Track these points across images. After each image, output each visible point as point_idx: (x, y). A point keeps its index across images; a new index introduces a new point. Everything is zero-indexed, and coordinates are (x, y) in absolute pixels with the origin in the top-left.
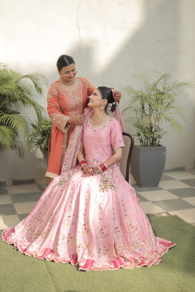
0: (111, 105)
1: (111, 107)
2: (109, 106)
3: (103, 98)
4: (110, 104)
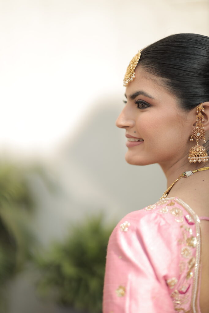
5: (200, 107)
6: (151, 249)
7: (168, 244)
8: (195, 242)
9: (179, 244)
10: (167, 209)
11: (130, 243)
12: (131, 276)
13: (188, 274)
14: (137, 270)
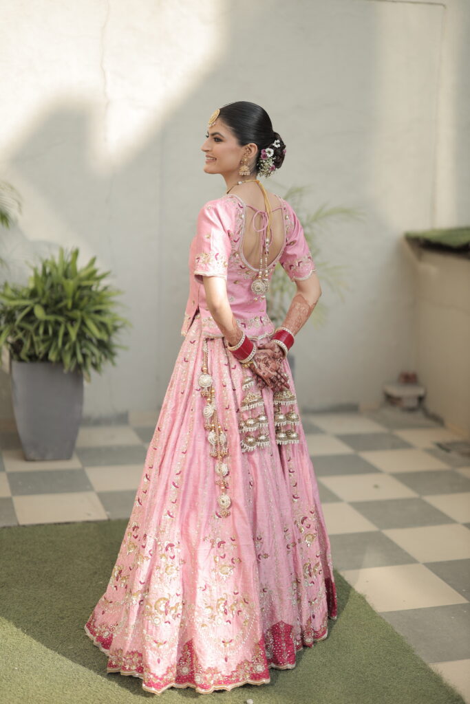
0: (269, 152)
1: (273, 156)
2: (265, 156)
3: (243, 142)
4: (268, 150)
5: (249, 145)
6: (222, 217)
7: (231, 217)
8: (243, 216)
9: (236, 216)
10: (229, 200)
11: (211, 215)
12: (213, 230)
13: (239, 232)
14: (216, 226)
